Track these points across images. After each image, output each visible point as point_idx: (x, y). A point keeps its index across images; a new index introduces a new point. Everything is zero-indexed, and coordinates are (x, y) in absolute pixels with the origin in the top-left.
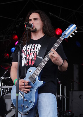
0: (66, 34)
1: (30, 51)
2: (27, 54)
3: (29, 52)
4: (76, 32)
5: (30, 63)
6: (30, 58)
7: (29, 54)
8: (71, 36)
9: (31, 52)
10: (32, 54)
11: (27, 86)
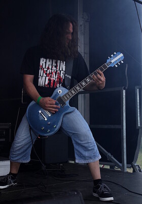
0: (112, 61)
1: (52, 69)
2: (48, 72)
3: (51, 71)
4: (122, 62)
5: (52, 85)
6: (52, 79)
7: (49, 73)
8: (116, 66)
9: (53, 71)
10: (54, 74)
11: (55, 106)
